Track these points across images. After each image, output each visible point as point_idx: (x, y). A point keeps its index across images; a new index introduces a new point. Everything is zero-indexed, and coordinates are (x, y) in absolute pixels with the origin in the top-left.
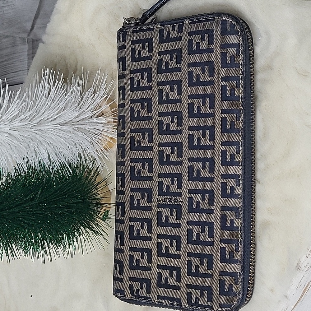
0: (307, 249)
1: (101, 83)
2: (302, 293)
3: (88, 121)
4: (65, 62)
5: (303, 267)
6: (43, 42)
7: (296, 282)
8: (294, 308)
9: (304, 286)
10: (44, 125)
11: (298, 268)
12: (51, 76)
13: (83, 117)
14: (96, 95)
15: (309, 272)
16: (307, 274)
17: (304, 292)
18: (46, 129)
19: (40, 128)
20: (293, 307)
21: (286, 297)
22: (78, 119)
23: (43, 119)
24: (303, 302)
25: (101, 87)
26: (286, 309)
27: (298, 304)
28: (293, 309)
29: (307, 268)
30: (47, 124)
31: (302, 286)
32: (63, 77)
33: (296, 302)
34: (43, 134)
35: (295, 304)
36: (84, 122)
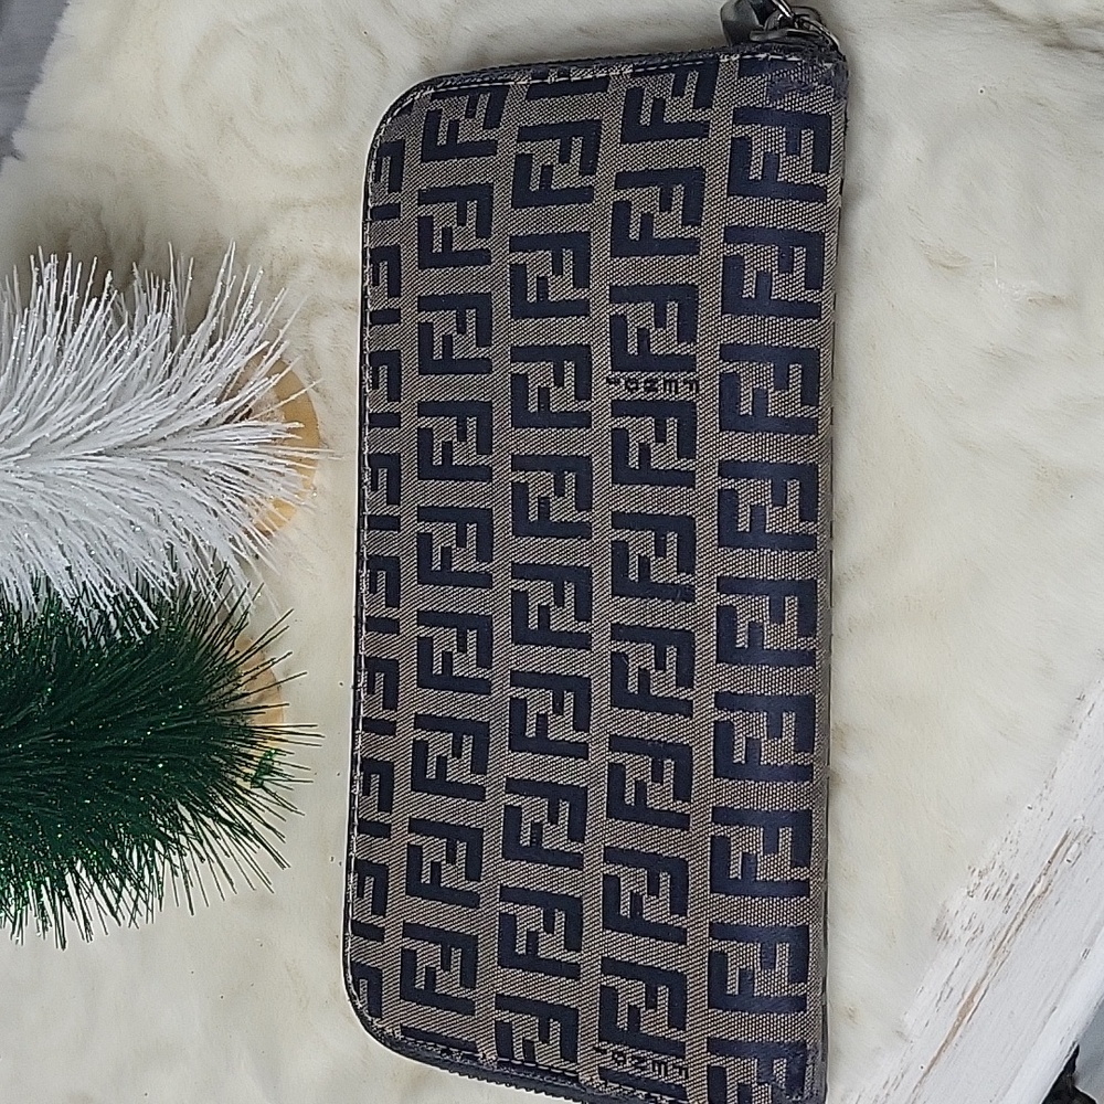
0: (969, 868)
1: (239, 300)
2: (953, 1019)
3: (202, 437)
4: (100, 223)
5: (955, 930)
6: (15, 154)
7: (933, 982)
8: (929, 1070)
9: (963, 993)
10: (50, 456)
11: (941, 934)
12: (65, 281)
13: (183, 423)
14: (226, 343)
15: (975, 947)
16: (972, 952)
17: (962, 1015)
18: (60, 472)
19: (39, 469)
20: (926, 1068)
21: (900, 1034)
22: (164, 432)
23: (47, 435)
24: (959, 1049)
25: (239, 312)
26: (900, 1077)
27: (944, 1057)
28: (925, 1075)
29: (969, 934)
30: (62, 455)
31: (956, 995)
32: (110, 283)
33: (936, 1052)
34: (51, 491)
35: (931, 1058)
36: (185, 439)
